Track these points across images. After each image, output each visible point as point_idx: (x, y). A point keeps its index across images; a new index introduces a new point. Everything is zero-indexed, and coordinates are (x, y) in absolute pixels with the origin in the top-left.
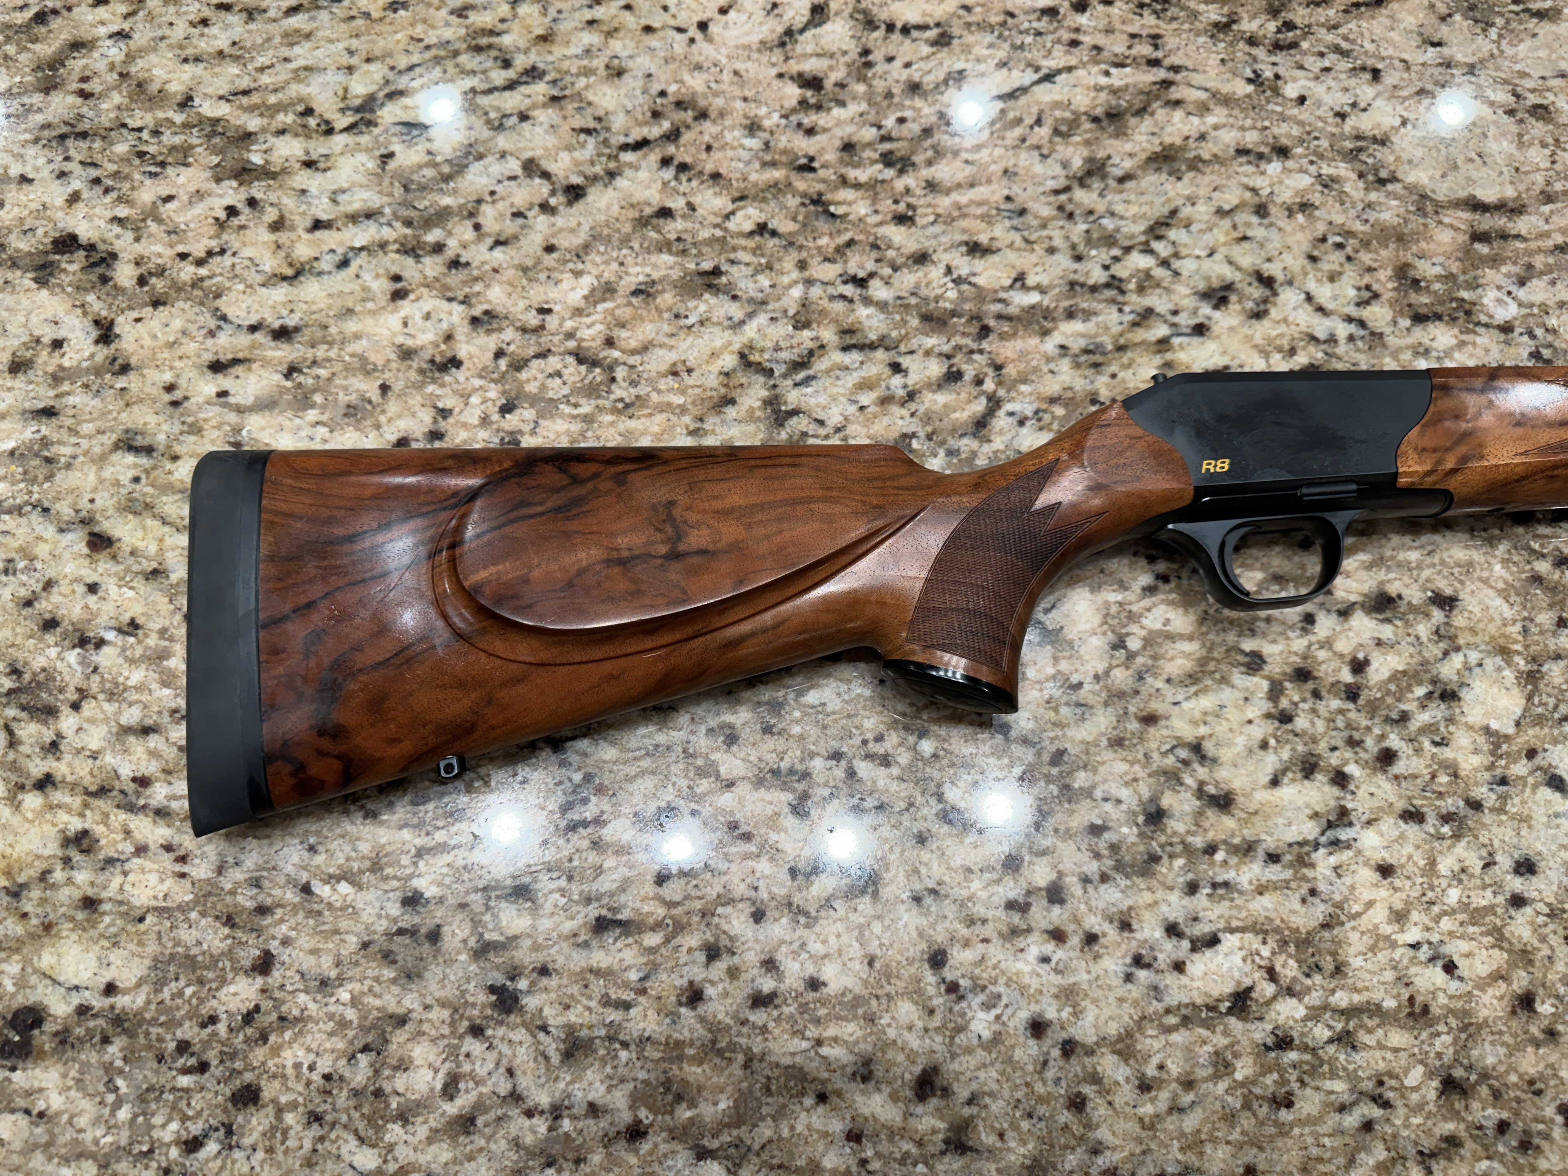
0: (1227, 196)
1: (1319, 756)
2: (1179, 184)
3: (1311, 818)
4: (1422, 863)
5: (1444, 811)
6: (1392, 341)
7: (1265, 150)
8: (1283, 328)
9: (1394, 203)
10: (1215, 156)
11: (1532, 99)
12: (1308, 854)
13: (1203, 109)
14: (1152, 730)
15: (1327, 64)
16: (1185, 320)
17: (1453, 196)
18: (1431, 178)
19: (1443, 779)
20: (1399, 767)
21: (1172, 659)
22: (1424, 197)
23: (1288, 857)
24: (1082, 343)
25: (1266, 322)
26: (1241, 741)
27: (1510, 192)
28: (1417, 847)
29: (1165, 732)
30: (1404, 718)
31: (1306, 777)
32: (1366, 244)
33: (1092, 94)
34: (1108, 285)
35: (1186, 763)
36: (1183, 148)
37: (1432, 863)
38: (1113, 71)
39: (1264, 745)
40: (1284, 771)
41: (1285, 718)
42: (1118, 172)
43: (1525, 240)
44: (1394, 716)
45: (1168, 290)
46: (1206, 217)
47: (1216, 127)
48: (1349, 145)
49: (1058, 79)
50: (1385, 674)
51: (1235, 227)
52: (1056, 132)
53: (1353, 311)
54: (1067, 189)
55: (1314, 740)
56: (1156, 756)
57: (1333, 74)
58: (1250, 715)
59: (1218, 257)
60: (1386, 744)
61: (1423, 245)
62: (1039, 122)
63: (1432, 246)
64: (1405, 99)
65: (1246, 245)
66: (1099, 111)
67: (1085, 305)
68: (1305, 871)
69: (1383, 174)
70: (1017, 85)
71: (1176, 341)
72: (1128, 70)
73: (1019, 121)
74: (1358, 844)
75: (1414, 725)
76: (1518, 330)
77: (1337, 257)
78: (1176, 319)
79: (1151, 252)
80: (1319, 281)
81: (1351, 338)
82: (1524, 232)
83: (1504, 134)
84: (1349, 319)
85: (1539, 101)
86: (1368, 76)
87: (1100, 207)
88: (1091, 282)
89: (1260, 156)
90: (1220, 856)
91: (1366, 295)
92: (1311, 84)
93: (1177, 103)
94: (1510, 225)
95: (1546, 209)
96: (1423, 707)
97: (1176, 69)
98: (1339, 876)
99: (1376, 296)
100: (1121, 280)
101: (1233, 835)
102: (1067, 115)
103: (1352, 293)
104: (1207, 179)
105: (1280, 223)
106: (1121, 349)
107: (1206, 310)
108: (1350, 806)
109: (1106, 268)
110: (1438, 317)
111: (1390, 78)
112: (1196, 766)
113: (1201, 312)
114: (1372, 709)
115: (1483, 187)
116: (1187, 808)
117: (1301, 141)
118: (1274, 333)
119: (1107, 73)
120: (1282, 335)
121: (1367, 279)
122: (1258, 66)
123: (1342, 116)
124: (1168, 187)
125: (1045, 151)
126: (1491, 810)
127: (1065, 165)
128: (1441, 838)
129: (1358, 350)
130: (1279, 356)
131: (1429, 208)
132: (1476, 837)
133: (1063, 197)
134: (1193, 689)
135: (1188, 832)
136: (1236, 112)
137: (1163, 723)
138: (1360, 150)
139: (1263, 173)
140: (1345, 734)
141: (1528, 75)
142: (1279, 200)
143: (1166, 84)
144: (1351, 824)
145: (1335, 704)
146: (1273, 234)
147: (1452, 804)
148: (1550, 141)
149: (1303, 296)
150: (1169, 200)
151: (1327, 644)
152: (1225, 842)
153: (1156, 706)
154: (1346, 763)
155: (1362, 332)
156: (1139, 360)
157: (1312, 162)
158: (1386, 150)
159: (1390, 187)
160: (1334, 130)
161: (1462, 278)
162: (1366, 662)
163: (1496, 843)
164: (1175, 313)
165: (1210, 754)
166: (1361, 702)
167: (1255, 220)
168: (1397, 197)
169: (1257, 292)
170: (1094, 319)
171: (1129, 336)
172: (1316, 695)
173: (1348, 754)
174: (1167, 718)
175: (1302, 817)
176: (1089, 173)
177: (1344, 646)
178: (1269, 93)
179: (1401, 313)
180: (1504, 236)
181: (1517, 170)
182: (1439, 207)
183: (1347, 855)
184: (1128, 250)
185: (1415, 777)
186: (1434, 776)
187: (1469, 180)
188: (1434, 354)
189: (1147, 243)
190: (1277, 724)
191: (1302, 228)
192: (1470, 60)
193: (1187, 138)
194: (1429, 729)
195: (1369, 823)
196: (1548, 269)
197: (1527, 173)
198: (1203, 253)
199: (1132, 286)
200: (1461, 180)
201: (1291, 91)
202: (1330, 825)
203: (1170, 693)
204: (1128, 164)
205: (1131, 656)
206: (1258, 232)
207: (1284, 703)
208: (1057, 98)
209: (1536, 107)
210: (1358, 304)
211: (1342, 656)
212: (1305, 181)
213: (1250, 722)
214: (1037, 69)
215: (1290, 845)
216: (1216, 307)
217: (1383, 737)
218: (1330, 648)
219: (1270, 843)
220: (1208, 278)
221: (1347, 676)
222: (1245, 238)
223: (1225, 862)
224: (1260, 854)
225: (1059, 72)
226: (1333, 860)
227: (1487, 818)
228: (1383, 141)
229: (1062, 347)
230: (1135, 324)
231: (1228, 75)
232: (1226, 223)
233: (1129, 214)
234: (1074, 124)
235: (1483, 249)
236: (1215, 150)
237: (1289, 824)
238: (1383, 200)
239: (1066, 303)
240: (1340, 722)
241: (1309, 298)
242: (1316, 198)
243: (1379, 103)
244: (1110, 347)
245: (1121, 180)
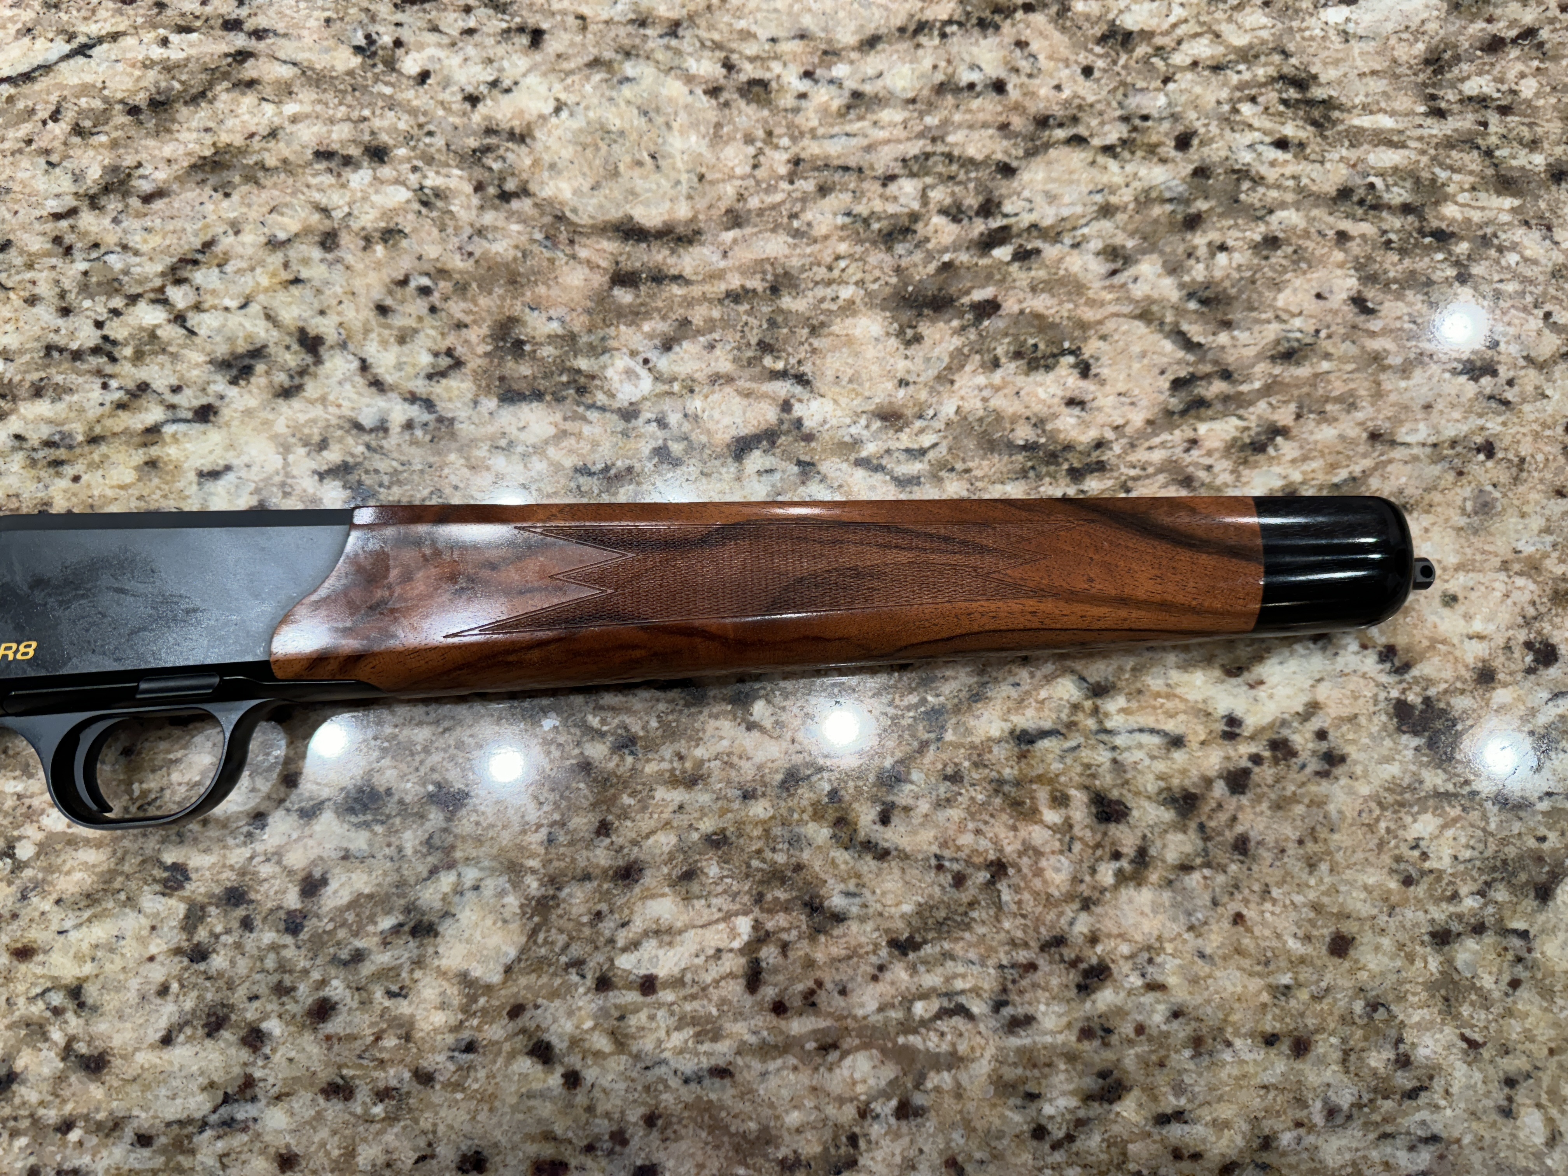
0: (286, 220)
1: (232, 1007)
2: (226, 203)
3: (203, 1089)
4: (336, 1153)
5: (381, 1085)
6: (464, 429)
7: (354, 151)
8: (317, 411)
9: (515, 227)
10: (285, 161)
11: (749, 71)
12: (189, 1137)
13: (286, 90)
14: (23, 967)
15: (472, 23)
16: (188, 400)
17: (600, 218)
18: (576, 192)
19: (390, 1042)
20: (335, 1026)
21: (68, 873)
22: (560, 218)
23: (163, 1140)
24: (45, 432)
25: (296, 403)
26: (134, 984)
27: (683, 211)
28: (334, 1133)
29: (39, 971)
30: (358, 957)
31: (209, 1035)
32: (462, 289)
33: (137, 73)
34: (96, 351)
35: (57, 1012)
36: (242, 152)
37: (350, 1153)
38: (174, 38)
39: (163, 991)
40: (181, 1027)
41: (199, 954)
42: (146, 187)
43: (688, 282)
44: (344, 955)
45: (175, 357)
46: (250, 251)
47: (294, 120)
48: (473, 143)
49: (96, 52)
50: (345, 897)
51: (286, 265)
52: (78, 130)
53: (420, 386)
54: (72, 212)
55: (231, 986)
56: (21, 1001)
57: (477, 37)
58: (153, 950)
59: (255, 308)
60: (327, 992)
61: (542, 290)
62: (55, 116)
63: (555, 292)
64: (569, 73)
65: (295, 290)
66: (141, 99)
67: (59, 379)
68: (181, 1158)
69: (511, 185)
70: (39, 60)
71: (169, 430)
72: (194, 36)
73: (32, 112)
74: (258, 1127)
75: (367, 969)
76: (647, 415)
77: (420, 306)
78: (175, 399)
79: (164, 302)
80: (384, 343)
81: (409, 425)
82: (688, 272)
83: (695, 125)
84: (412, 398)
85: (758, 74)
86: (525, 40)
87: (111, 239)
88: (74, 346)
89: (347, 161)
90: (74, 1136)
91: (444, 362)
92: (441, 53)
93: (251, 84)
94: (671, 261)
95: (728, 236)
96: (385, 944)
97: (259, 34)
98: (224, 1167)
99: (458, 364)
100: (114, 343)
101: (97, 1110)
102: (98, 104)
103: (425, 359)
104: (265, 195)
105: (349, 259)
106: (94, 440)
107: (220, 385)
108: (258, 1074)
109: (99, 325)
110: (538, 396)
111: (552, 45)
112: (70, 1016)
113: (213, 388)
114: (317, 943)
115: (647, 204)
116: (46, 1071)
117: (408, 138)
118: (302, 418)
119: (165, 42)
120: (314, 421)
121: (451, 340)
122: (372, 29)
123: (473, 100)
124: (209, 207)
125: (54, 158)
126: (446, 1085)
127: (77, 178)
128: (370, 1120)
129: (414, 443)
130: (302, 451)
131: (563, 237)
132: (416, 1121)
133: (64, 224)
134: (87, 914)
135: (41, 1103)
136: (329, 96)
137: (40, 958)
138: (487, 149)
139: (343, 186)
140: (274, 978)
141: (755, 36)
142: (355, 225)
143: (242, 56)
144: (254, 1099)
145: (268, 937)
146: (338, 276)
147: (391, 1076)
148: (760, 133)
149: (356, 364)
150: (207, 226)
151: (276, 856)
152: (87, 1118)
153: (36, 935)
154: (265, 1017)
155: (426, 417)
156: (114, 457)
157: (415, 169)
158: (524, 149)
159: (515, 204)
160: (457, 121)
161: (584, 339)
162: (324, 881)
163: (441, 1129)
164: (176, 389)
165: (90, 1001)
166: (304, 936)
167: (317, 253)
168: (523, 220)
169: (292, 359)
170: (67, 398)
171: (108, 423)
172: (247, 924)
173: (272, 1006)
174: (46, 952)
175: (194, 1087)
176: (107, 189)
177: (297, 859)
178: (380, 67)
179: (488, 390)
180: (659, 278)
181: (701, 178)
182: (576, 233)
183: (239, 1140)
184: (133, 299)
185: (352, 1038)
186: (378, 1038)
187: (632, 193)
188: (520, 449)
189: (161, 290)
190: (186, 962)
191: (379, 265)
192: (675, 15)
193: (252, 135)
194: (385, 974)
195: (278, 1098)
196: (711, 325)
197: (712, 183)
198: (233, 304)
199: (128, 351)
200: (617, 194)
201: (411, 64)
202: (227, 1099)
203: (57, 918)
204: (162, 175)
205: (19, 866)
206: (316, 272)
207: (202, 935)
208: (89, 78)
209: (754, 83)
210: (430, 377)
211: (290, 873)
212: (402, 195)
213: (151, 959)
214: (71, 37)
215: (169, 1124)
216: (234, 382)
217: (323, 983)
218: (279, 863)
219: (143, 1119)
220: (231, 340)
221: (292, 900)
222: (297, 281)
223: (80, 1143)
224: (129, 1134)
225: (100, 40)
226: (220, 1145)
227: (437, 1095)
228: (520, 137)
229: (18, 437)
230: (121, 406)
231: (331, 42)
232: (276, 259)
233: (144, 248)
234: (102, 118)
235: (624, 296)
236: (286, 153)
237: (174, 1097)
238: (500, 223)
239: (35, 376)
240: (270, 962)
241: (364, 366)
242: (407, 223)
243: (532, 80)
244: (80, 438)
245: (147, 199)
